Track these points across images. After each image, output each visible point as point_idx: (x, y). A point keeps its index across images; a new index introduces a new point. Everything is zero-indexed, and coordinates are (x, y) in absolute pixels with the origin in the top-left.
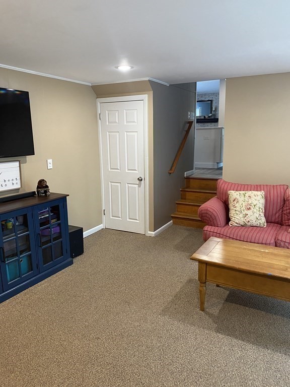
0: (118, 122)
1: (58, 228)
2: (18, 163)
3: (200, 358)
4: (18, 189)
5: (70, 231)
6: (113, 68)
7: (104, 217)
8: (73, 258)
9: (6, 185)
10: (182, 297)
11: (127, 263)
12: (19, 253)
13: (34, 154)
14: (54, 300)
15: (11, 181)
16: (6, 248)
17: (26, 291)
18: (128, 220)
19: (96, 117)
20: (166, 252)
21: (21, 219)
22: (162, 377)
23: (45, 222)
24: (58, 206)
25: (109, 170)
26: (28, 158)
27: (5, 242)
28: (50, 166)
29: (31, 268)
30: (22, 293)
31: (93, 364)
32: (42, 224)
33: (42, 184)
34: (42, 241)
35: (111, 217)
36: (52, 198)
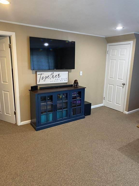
0: (116, 55)
1: (80, 101)
2: (68, 72)
3: (131, 175)
4: (67, 83)
5: (85, 104)
6: (114, 29)
7: (104, 100)
8: (85, 116)
9: (62, 81)
10: (132, 145)
11: (109, 123)
12: (63, 109)
13: (74, 69)
14: (73, 130)
15: (64, 79)
16: (58, 105)
17: (63, 124)
18: (115, 104)
19: (106, 52)
20: (131, 123)
21: (65, 95)
22: (108, 176)
23: (75, 98)
24: (81, 92)
25: (109, 78)
26: (72, 70)
27: (58, 103)
28: (81, 74)
29: (67, 116)
30: (62, 125)
31: (80, 160)
32: (73, 99)
33: (76, 82)
34: (72, 106)
35: (107, 101)
36: (79, 88)
